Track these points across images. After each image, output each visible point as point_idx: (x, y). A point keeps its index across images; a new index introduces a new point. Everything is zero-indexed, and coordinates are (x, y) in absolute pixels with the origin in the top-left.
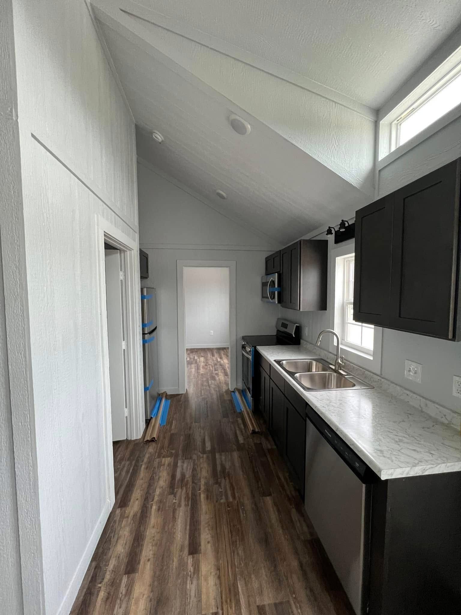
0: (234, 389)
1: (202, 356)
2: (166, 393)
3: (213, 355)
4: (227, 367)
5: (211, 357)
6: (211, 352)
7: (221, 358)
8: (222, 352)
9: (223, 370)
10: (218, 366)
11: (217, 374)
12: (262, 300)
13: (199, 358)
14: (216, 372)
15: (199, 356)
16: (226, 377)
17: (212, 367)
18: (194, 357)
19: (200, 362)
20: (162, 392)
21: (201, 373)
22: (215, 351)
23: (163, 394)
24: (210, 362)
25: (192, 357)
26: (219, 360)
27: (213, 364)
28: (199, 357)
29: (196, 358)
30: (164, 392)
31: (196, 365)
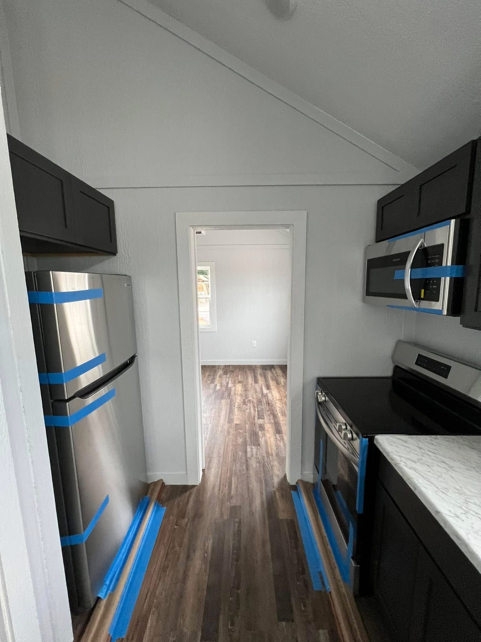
0: (297, 483)
1: (240, 382)
2: (163, 483)
3: (256, 381)
4: (278, 409)
5: (254, 384)
6: (253, 374)
7: (268, 387)
8: (269, 374)
9: (272, 417)
10: (264, 406)
11: (262, 427)
12: (364, 301)
13: (235, 386)
14: (261, 421)
15: (235, 381)
16: (277, 435)
17: (254, 407)
18: (228, 383)
19: (235, 394)
20: (156, 481)
21: (235, 422)
22: (259, 371)
23: (155, 483)
24: (252, 396)
25: (224, 383)
26: (265, 391)
27: (255, 401)
28: (234, 383)
29: (230, 385)
30: (159, 481)
31: (229, 401)
